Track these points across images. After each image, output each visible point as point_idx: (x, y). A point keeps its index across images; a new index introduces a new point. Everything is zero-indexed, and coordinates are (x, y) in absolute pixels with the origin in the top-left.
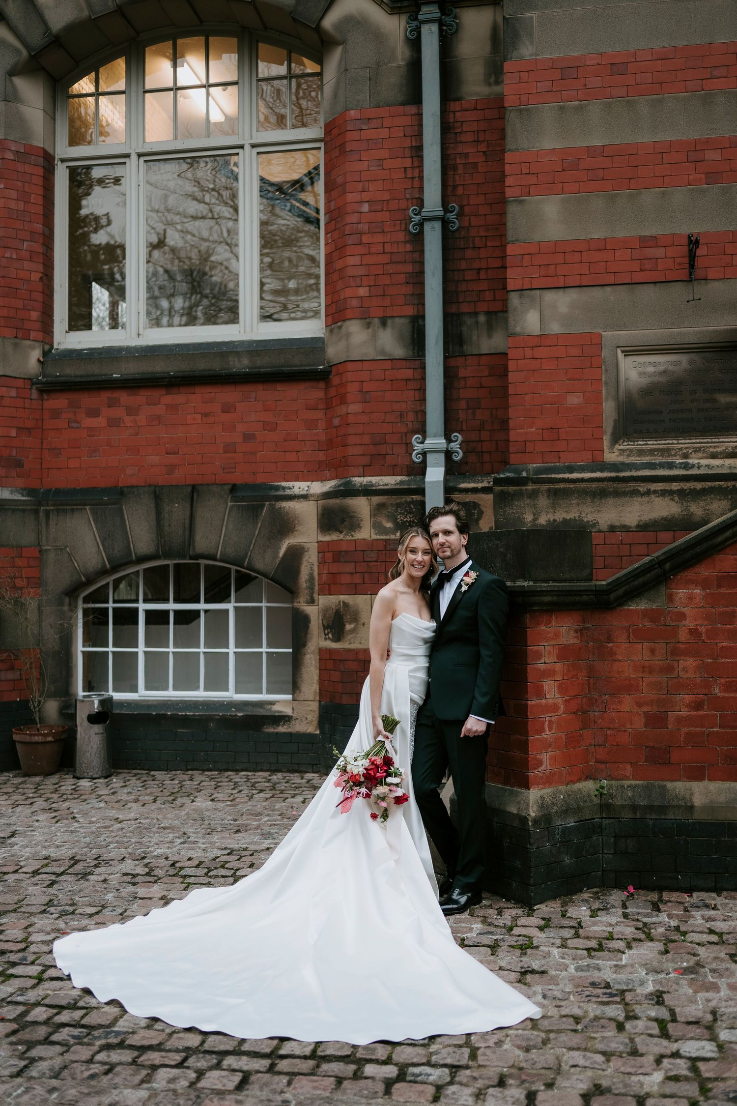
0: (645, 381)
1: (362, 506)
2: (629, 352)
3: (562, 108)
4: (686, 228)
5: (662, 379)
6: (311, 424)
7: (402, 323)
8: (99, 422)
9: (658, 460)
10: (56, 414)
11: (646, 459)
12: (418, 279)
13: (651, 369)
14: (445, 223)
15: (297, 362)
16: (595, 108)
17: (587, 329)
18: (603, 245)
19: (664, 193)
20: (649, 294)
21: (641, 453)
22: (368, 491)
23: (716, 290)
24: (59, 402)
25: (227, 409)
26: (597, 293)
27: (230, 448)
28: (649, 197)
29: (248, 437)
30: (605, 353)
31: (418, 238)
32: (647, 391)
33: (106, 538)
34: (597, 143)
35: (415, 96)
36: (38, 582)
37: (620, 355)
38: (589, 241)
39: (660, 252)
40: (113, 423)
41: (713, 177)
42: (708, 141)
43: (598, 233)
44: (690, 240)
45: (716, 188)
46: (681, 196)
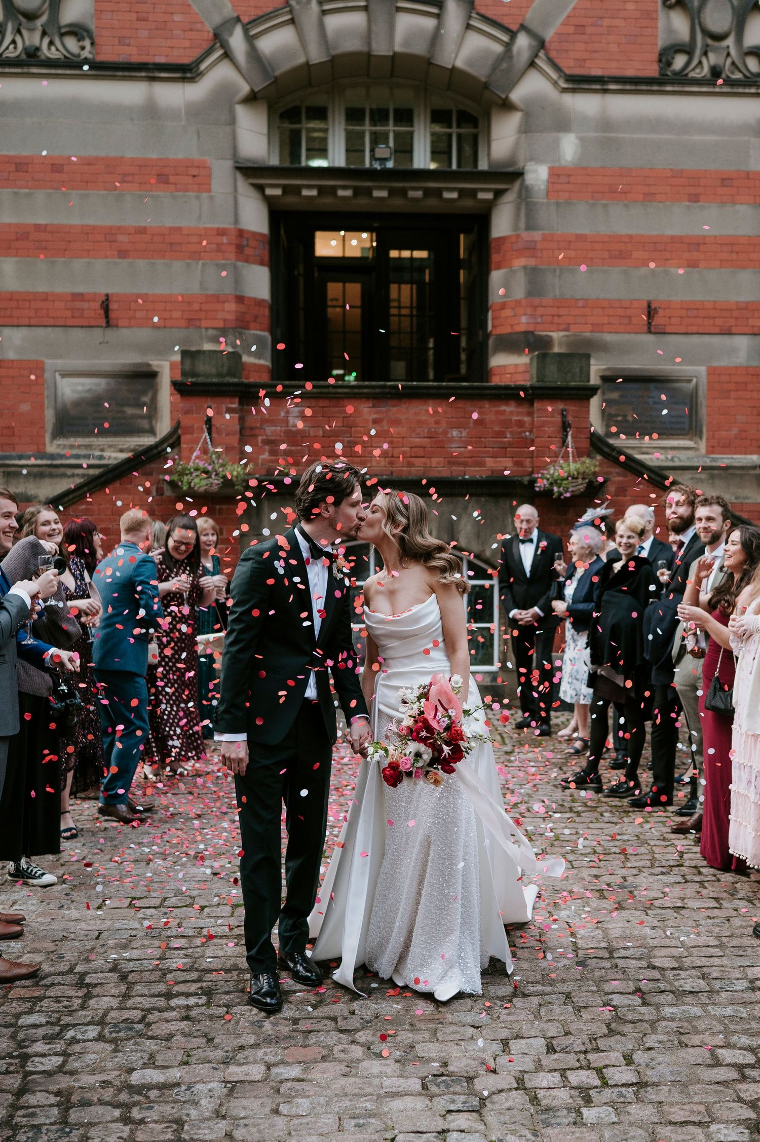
0: (76, 396)
2: (64, 375)
3: (16, 193)
4: (103, 290)
5: (88, 395)
9: (82, 452)
11: (75, 452)
13: (80, 388)
16: (40, 195)
17: (33, 357)
18: (45, 297)
19: (89, 263)
20: (77, 334)
21: (72, 447)
23: (125, 334)
26: (41, 332)
28: (78, 264)
30: (49, 375)
32: (79, 403)
34: (42, 221)
37: (58, 377)
38: (35, 294)
39: (85, 305)
41: (123, 254)
42: (119, 228)
43: (42, 288)
44: (107, 295)
45: (124, 262)
46: (99, 264)
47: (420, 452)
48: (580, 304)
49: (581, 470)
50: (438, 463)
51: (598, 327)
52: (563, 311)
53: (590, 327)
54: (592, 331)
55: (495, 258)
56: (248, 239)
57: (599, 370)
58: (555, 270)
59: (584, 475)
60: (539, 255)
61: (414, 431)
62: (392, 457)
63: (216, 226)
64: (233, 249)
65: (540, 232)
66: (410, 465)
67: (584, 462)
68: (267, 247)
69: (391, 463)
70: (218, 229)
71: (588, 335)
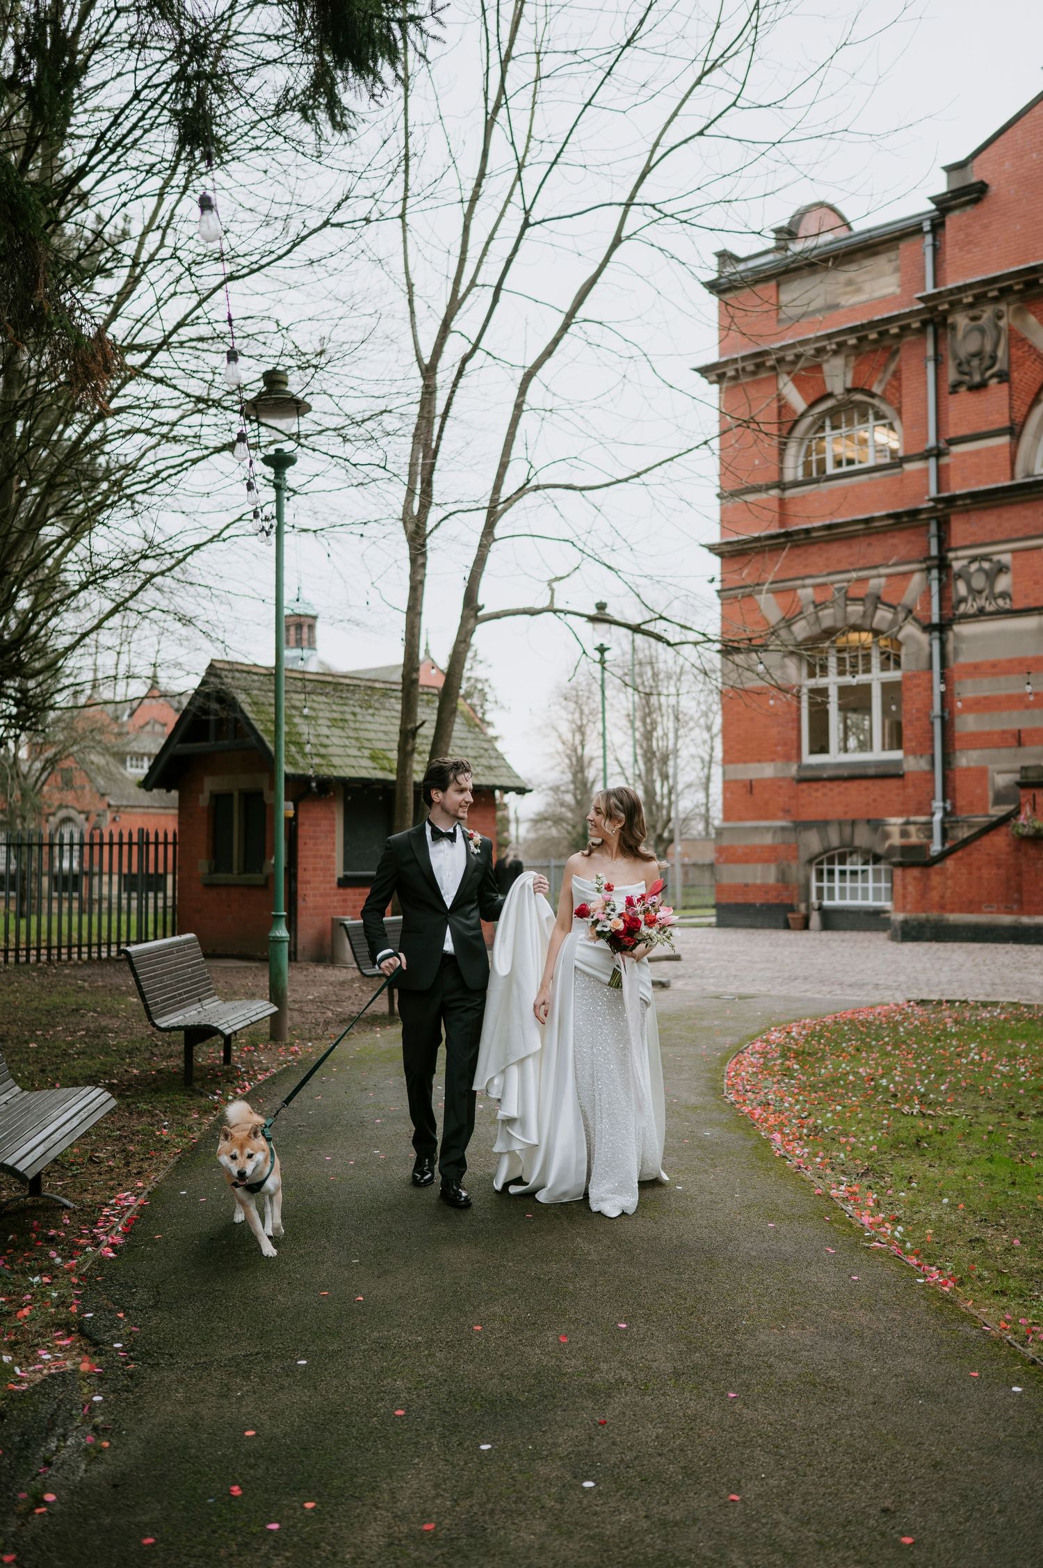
0: (1003, 784)
1: (912, 829)
2: (998, 773)
4: (1016, 726)
5: (1008, 783)
6: (898, 795)
7: (928, 757)
8: (819, 794)
10: (803, 791)
12: (932, 739)
13: (1004, 780)
14: (942, 718)
15: (892, 770)
16: (985, 681)
17: (982, 765)
18: (989, 734)
19: (1009, 713)
20: (1004, 752)
22: (915, 823)
23: (1027, 749)
24: (804, 786)
25: (867, 789)
26: (986, 752)
27: (868, 805)
28: (1005, 714)
29: (875, 800)
30: (990, 774)
31: (932, 724)
32: (1006, 788)
33: (822, 840)
34: (986, 694)
35: (931, 667)
36: (796, 858)
37: (995, 774)
38: (983, 731)
39: (1008, 736)
40: (825, 794)
41: (1027, 707)
42: (1025, 694)
43: (987, 728)
44: (1019, 731)
45: (1028, 712)
46: (1015, 714)
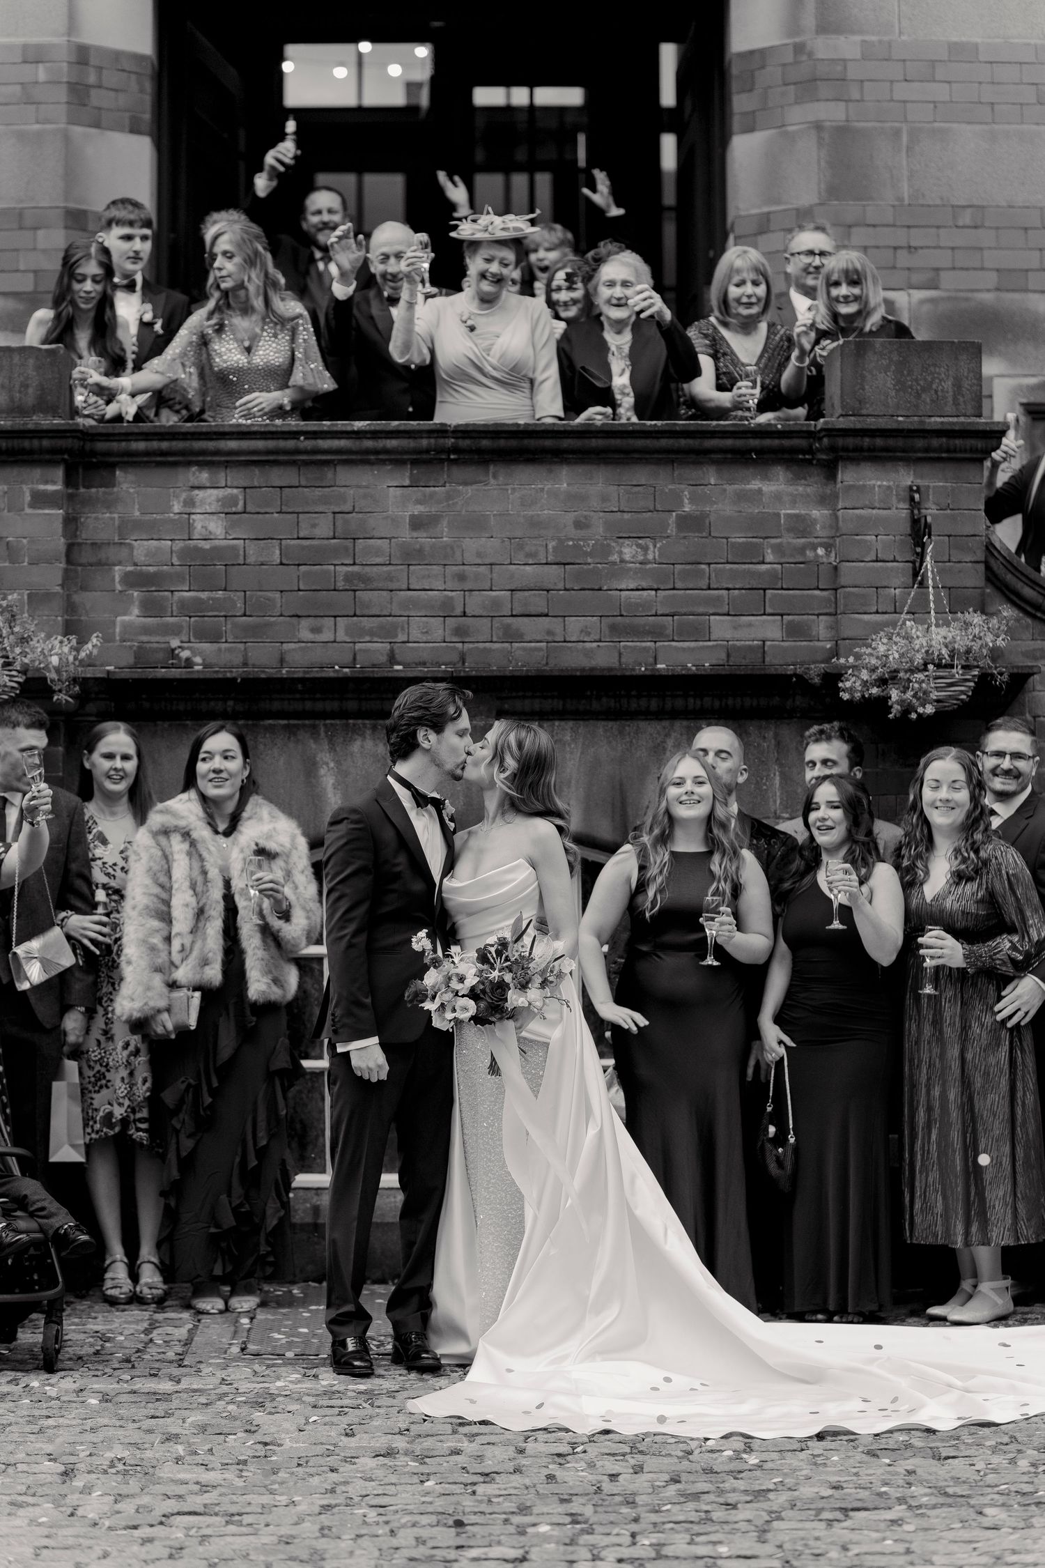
47: (538, 602)
48: (966, 218)
49: (960, 645)
50: (585, 631)
51: (1012, 279)
52: (917, 237)
53: (991, 279)
54: (998, 289)
55: (740, 103)
56: (100, 69)
57: (1018, 390)
58: (897, 133)
59: (967, 659)
60: (855, 95)
61: (521, 547)
62: (464, 615)
63: (20, 40)
64: (62, 94)
65: (858, 38)
66: (511, 636)
67: (967, 625)
68: (148, 86)
69: (460, 632)
70: (25, 47)
71: (988, 297)
